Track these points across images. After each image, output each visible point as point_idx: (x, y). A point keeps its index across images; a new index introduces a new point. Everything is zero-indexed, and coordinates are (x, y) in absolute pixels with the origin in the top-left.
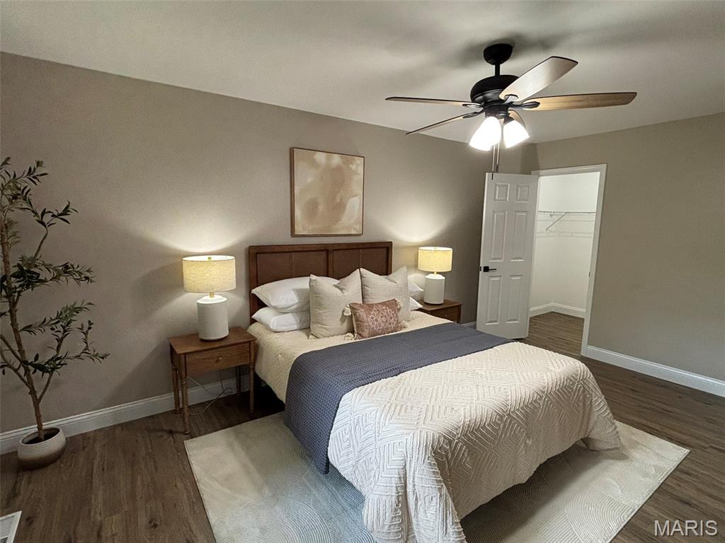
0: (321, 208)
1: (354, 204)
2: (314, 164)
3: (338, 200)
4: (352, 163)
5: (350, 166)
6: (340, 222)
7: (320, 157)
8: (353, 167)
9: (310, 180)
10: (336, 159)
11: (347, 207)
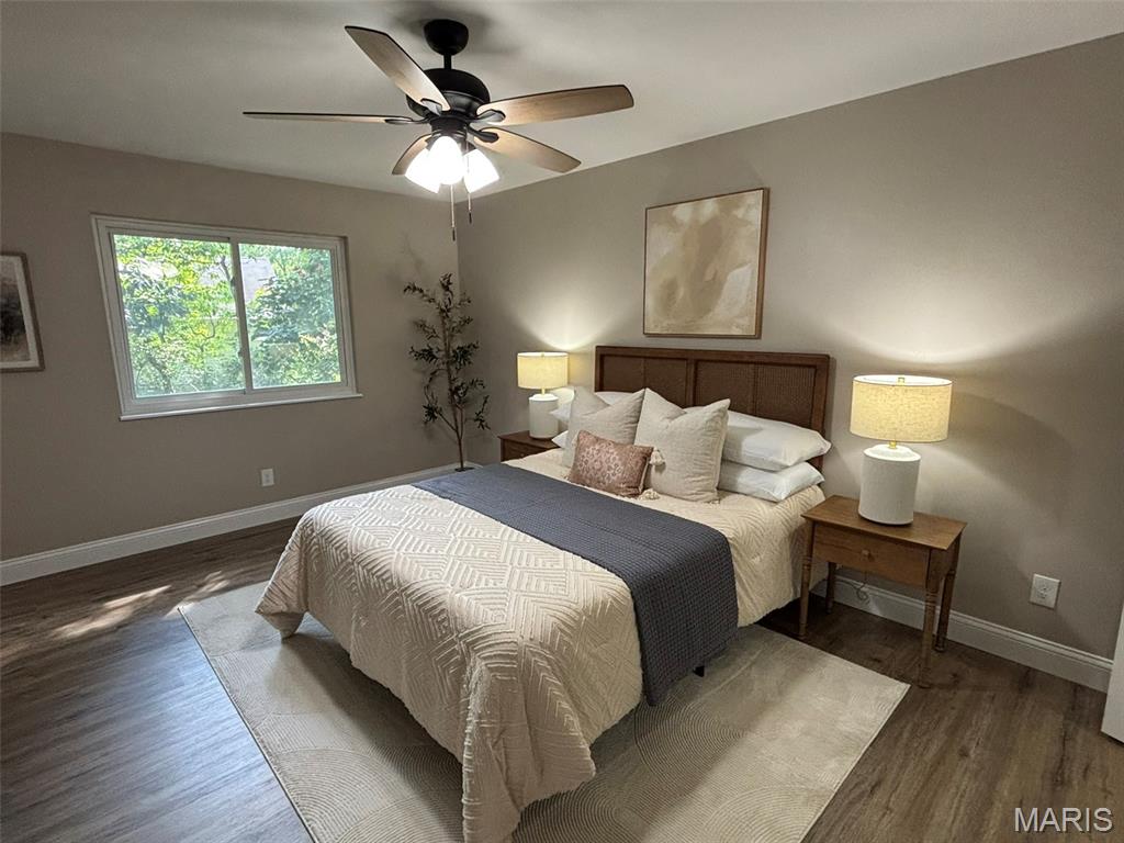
0: (681, 292)
1: (740, 281)
2: (673, 223)
3: (709, 277)
4: (737, 207)
5: (735, 212)
6: (711, 314)
7: (683, 212)
8: (740, 213)
9: (665, 251)
10: (709, 207)
11: (726, 286)
